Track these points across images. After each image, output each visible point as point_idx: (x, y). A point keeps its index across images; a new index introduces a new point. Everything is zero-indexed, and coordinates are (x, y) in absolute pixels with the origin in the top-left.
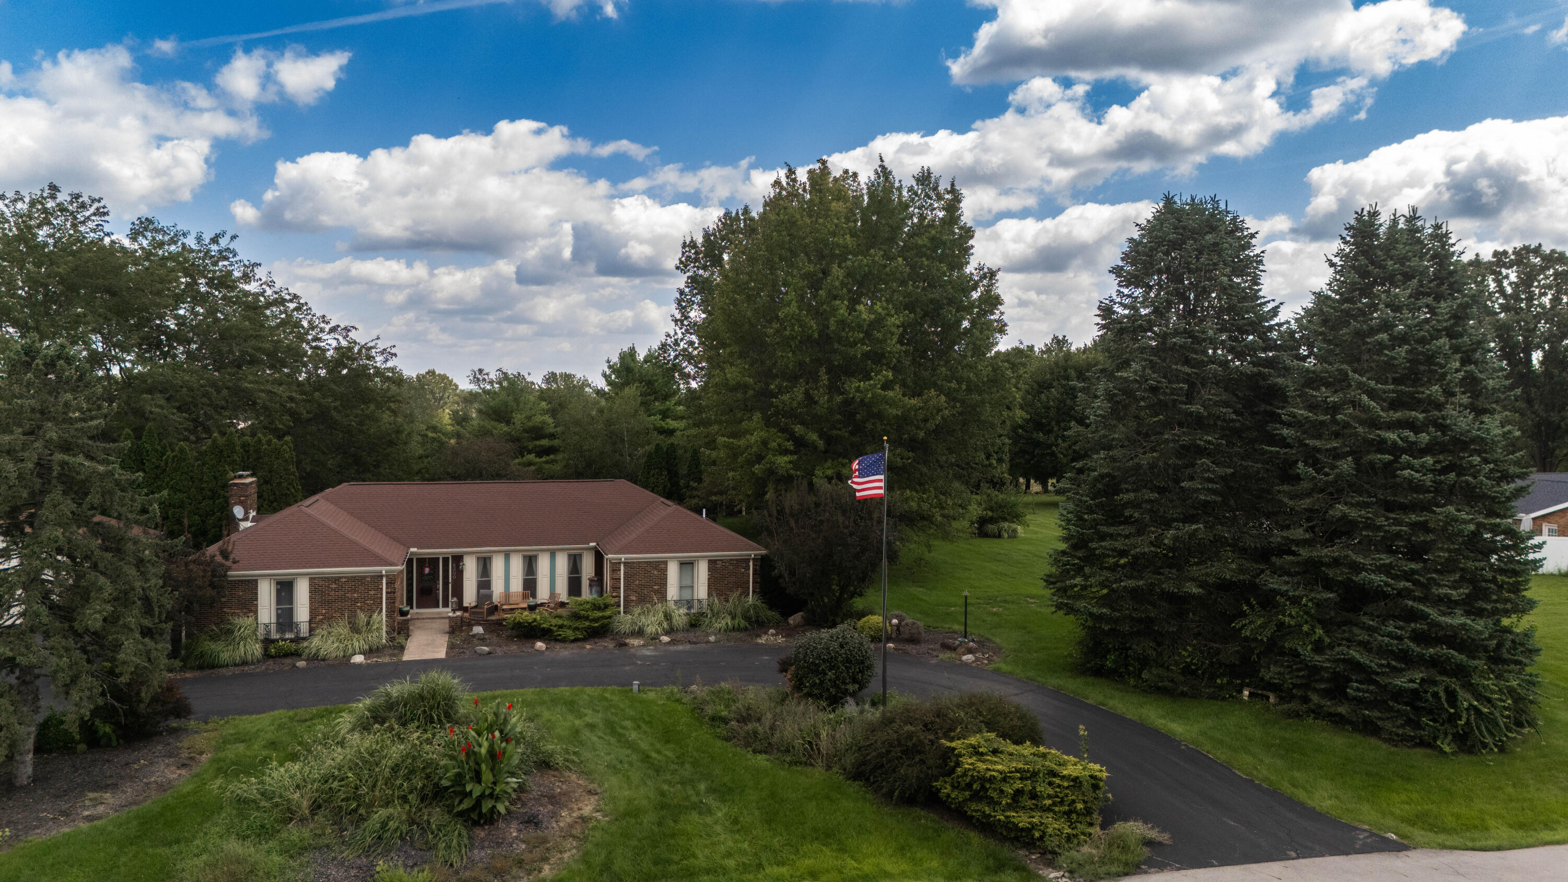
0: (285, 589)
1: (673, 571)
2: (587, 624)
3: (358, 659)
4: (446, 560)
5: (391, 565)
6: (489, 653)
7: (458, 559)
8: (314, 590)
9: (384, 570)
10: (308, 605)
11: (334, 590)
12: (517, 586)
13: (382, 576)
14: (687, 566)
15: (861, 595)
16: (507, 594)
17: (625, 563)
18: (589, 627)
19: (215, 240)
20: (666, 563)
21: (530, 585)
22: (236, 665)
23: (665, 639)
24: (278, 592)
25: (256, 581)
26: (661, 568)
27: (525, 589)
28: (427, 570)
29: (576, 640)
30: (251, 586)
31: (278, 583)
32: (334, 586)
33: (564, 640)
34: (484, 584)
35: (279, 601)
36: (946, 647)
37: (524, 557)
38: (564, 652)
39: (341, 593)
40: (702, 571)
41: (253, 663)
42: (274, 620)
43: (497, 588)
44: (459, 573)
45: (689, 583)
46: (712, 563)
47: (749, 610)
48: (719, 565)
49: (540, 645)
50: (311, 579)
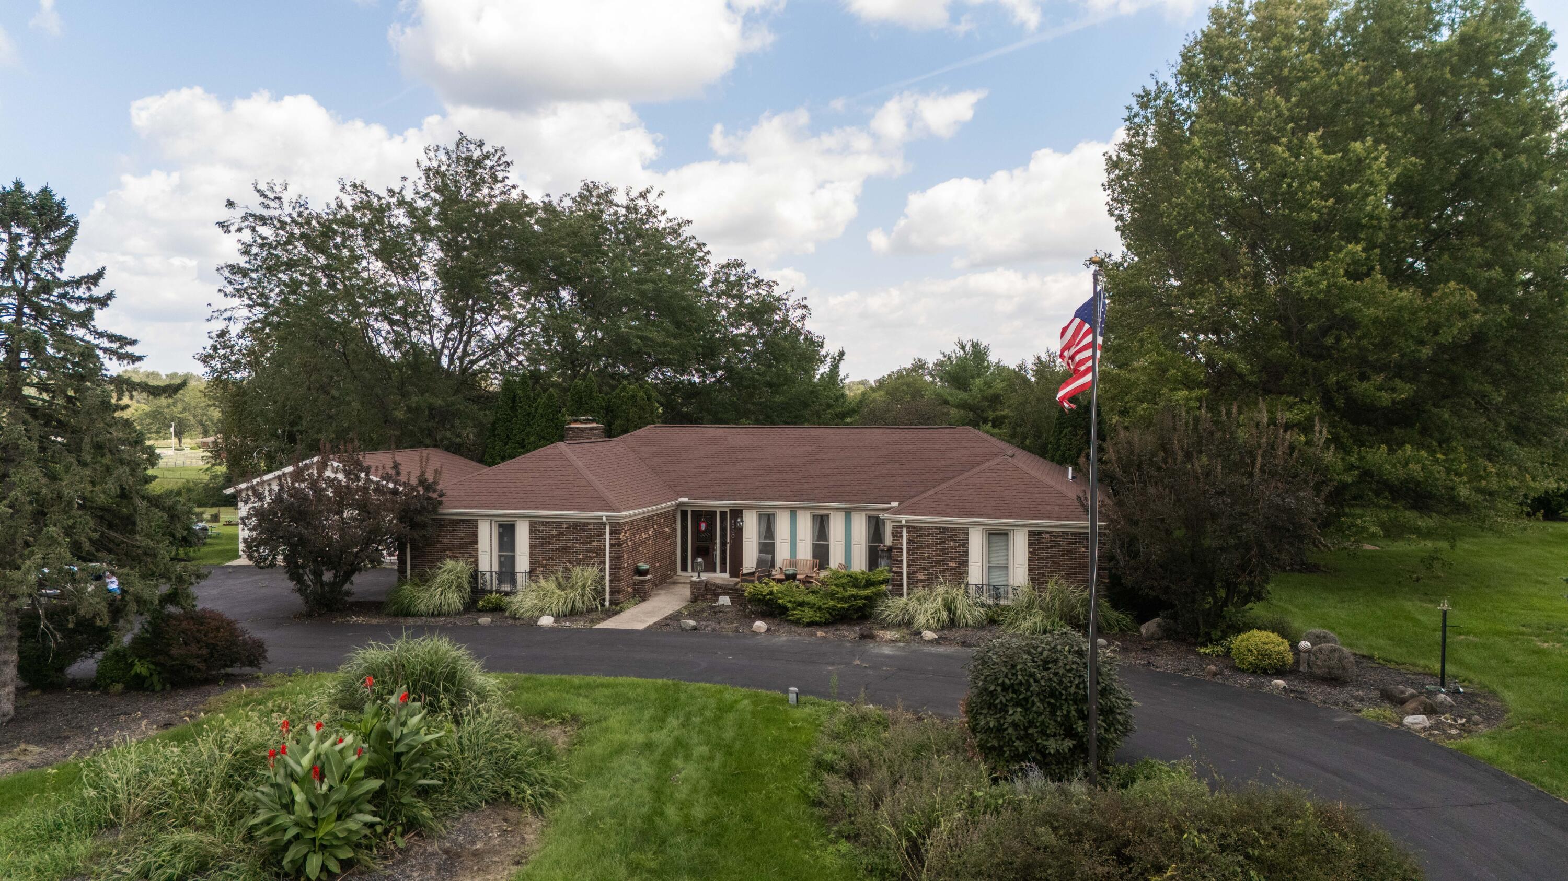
0: (507, 532)
1: (976, 543)
2: (832, 603)
3: (546, 621)
4: (723, 514)
5: (614, 511)
6: (695, 629)
7: (737, 514)
8: (535, 536)
9: (604, 516)
10: (528, 553)
11: (555, 537)
12: (805, 552)
13: (604, 524)
14: (997, 536)
15: (1259, 598)
16: (793, 562)
17: (908, 528)
18: (833, 608)
19: (643, 195)
20: (966, 531)
21: (821, 554)
22: (428, 615)
23: (929, 635)
24: (501, 536)
25: (476, 521)
26: (960, 537)
27: (815, 556)
28: (703, 526)
29: (811, 624)
30: (471, 525)
31: (500, 526)
32: (555, 533)
33: (797, 622)
34: (767, 547)
35: (501, 547)
36: (1389, 697)
37: (814, 517)
38: (784, 637)
39: (562, 542)
40: (1020, 546)
41: (449, 615)
42: (495, 568)
43: (782, 554)
44: (738, 532)
45: (1002, 562)
46: (1035, 537)
47: (1073, 608)
48: (1046, 539)
49: (760, 625)
50: (531, 523)
